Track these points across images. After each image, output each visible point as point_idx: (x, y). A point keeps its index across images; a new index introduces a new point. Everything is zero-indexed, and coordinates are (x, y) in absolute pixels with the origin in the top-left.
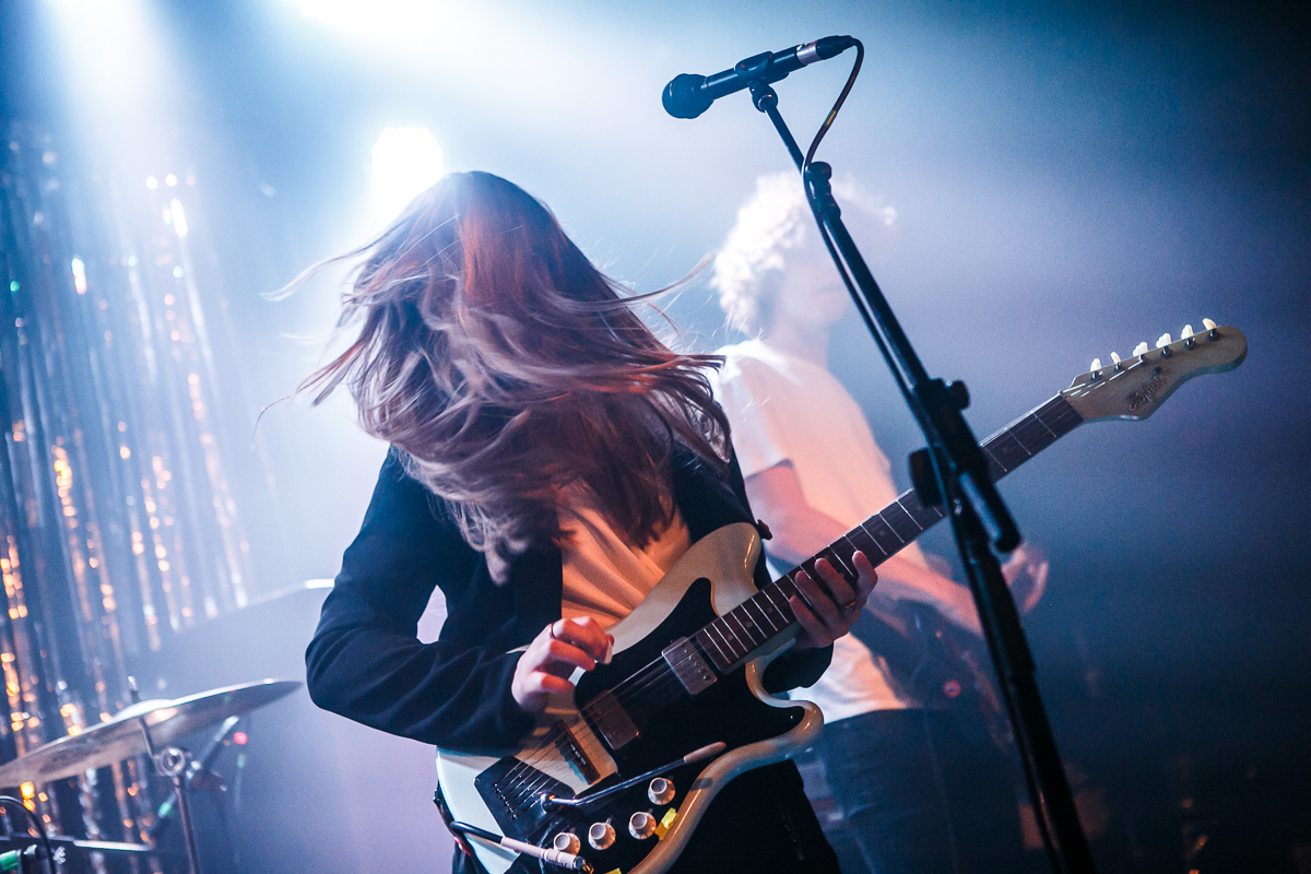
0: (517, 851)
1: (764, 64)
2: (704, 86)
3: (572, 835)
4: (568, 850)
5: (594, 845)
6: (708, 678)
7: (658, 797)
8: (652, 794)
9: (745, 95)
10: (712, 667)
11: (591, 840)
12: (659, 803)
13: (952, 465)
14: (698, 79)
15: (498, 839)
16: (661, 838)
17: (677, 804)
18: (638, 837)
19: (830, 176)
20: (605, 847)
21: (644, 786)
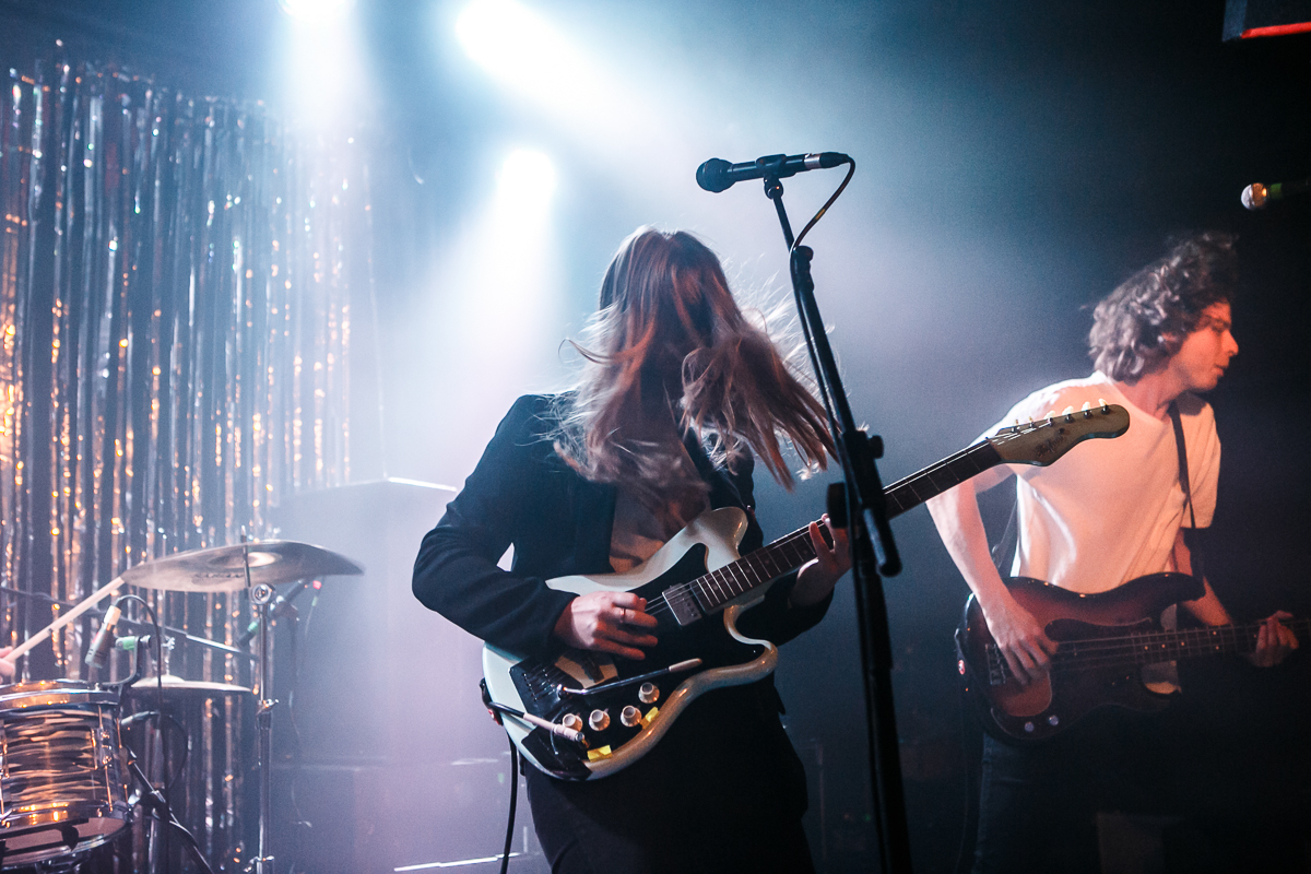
0: (534, 724)
1: (778, 162)
2: (730, 170)
3: (578, 717)
4: (573, 727)
5: (593, 727)
6: (695, 615)
7: (646, 697)
8: (641, 694)
9: (760, 183)
10: (699, 607)
11: (591, 723)
12: (646, 701)
13: (860, 500)
14: (726, 164)
15: (521, 715)
16: (644, 727)
17: (659, 704)
18: (626, 724)
19: (811, 258)
20: (602, 729)
21: (635, 687)
